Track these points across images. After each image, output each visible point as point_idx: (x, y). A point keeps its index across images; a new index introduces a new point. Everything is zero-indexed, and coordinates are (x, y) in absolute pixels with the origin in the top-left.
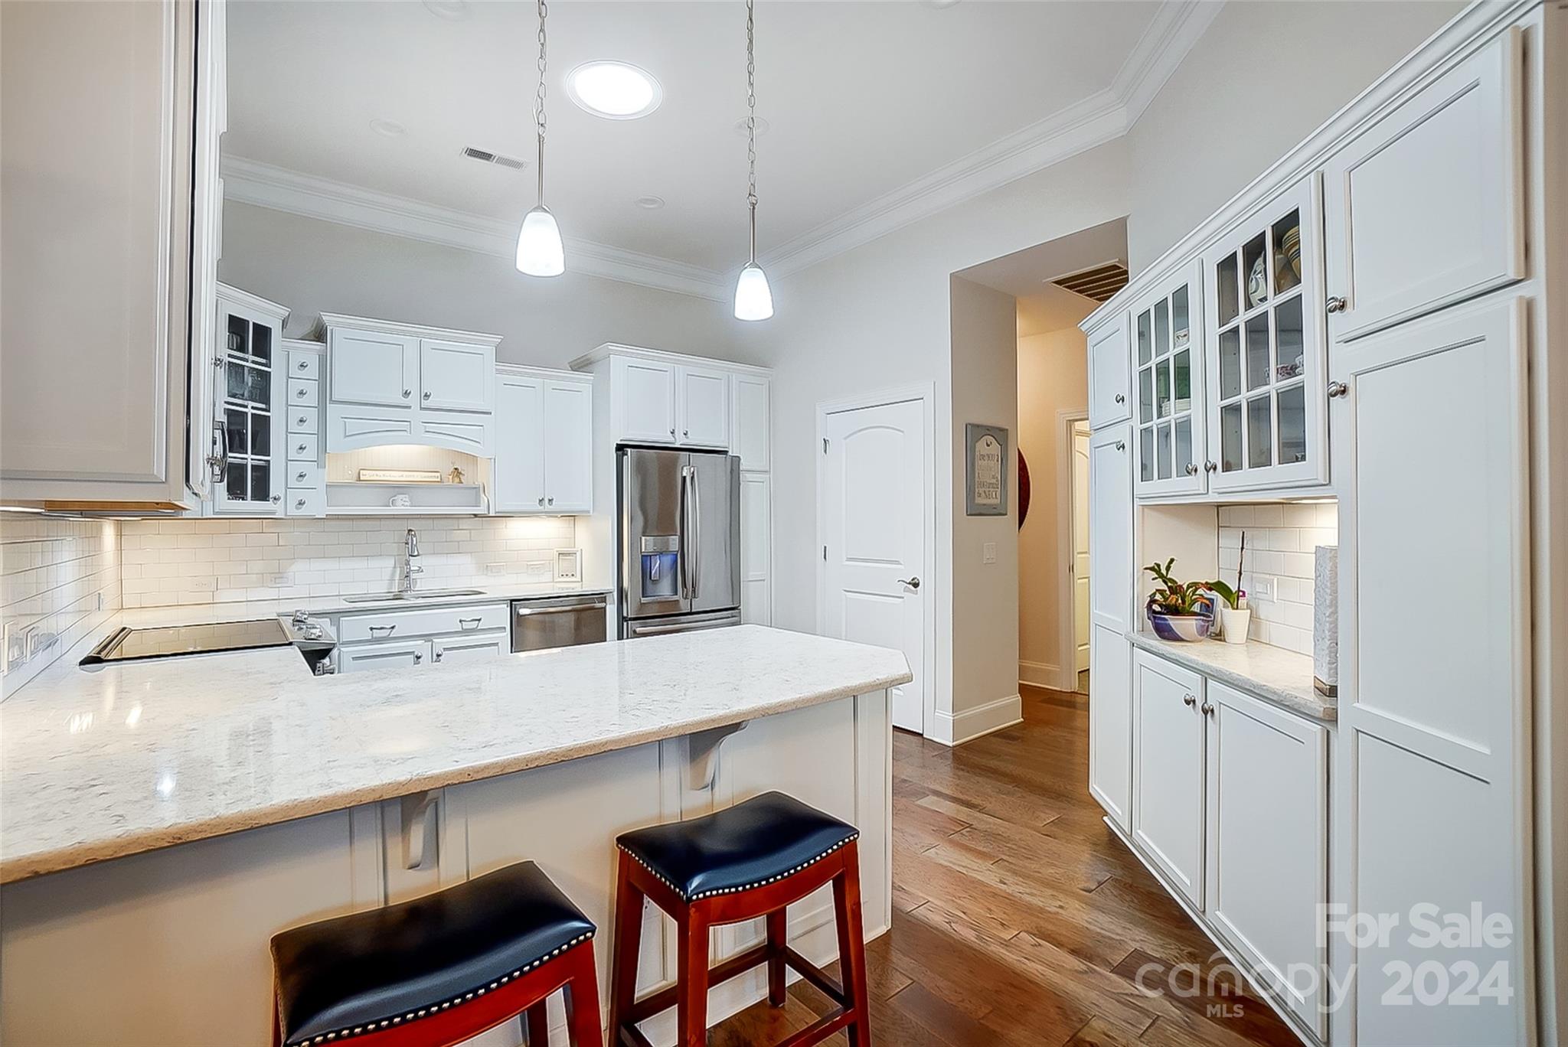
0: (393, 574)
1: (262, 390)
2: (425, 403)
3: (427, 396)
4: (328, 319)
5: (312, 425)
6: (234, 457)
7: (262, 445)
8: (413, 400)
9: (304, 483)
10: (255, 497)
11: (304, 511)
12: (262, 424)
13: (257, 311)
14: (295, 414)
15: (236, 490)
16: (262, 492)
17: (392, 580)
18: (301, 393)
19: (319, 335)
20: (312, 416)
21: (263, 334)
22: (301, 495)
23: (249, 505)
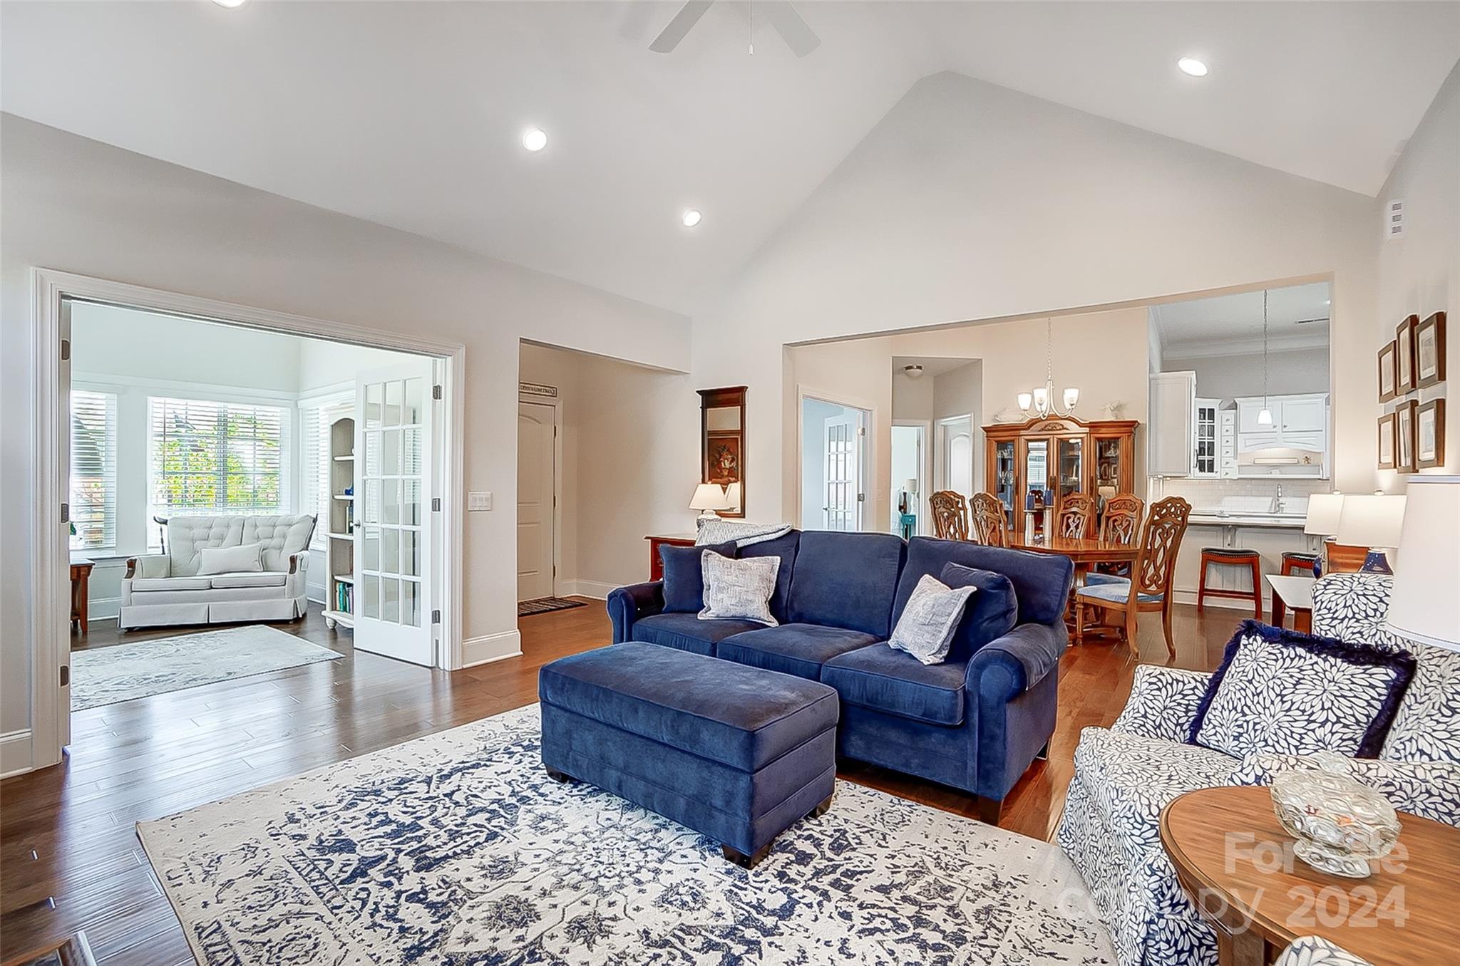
0: (1272, 504)
1: (1212, 434)
2: (1285, 430)
3: (1285, 427)
4: (1236, 400)
5: (1232, 443)
6: (1201, 458)
7: (1211, 453)
8: (1279, 429)
9: (1228, 466)
10: (1208, 471)
11: (1227, 477)
12: (1211, 445)
13: (1207, 404)
14: (1225, 439)
15: (1202, 469)
16: (1211, 469)
17: (1271, 507)
18: (1227, 431)
19: (1234, 406)
20: (1232, 440)
21: (1212, 411)
22: (1227, 470)
23: (1207, 474)
